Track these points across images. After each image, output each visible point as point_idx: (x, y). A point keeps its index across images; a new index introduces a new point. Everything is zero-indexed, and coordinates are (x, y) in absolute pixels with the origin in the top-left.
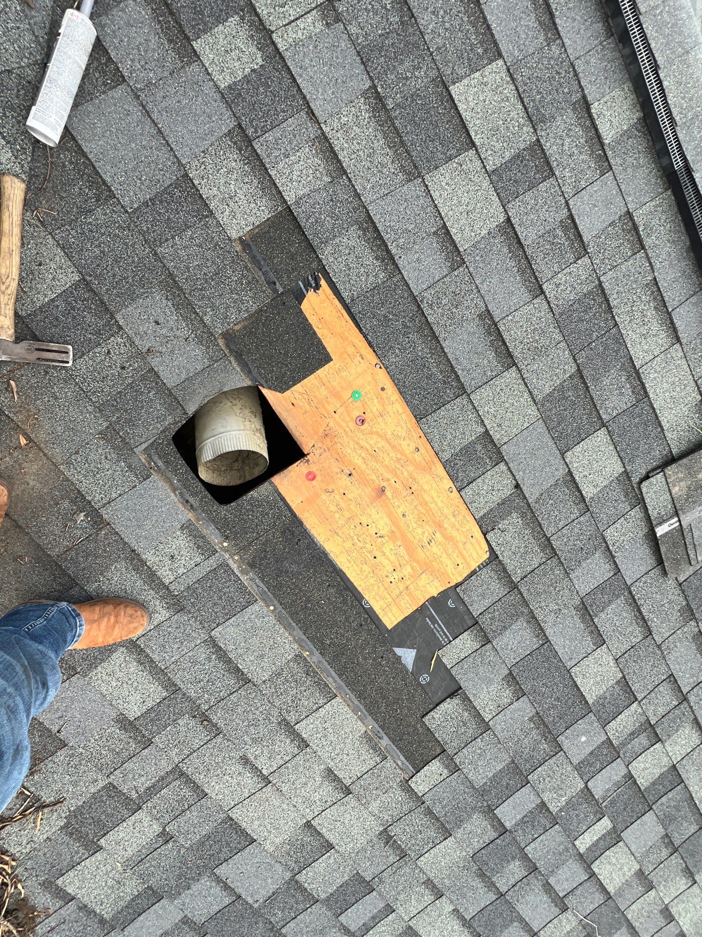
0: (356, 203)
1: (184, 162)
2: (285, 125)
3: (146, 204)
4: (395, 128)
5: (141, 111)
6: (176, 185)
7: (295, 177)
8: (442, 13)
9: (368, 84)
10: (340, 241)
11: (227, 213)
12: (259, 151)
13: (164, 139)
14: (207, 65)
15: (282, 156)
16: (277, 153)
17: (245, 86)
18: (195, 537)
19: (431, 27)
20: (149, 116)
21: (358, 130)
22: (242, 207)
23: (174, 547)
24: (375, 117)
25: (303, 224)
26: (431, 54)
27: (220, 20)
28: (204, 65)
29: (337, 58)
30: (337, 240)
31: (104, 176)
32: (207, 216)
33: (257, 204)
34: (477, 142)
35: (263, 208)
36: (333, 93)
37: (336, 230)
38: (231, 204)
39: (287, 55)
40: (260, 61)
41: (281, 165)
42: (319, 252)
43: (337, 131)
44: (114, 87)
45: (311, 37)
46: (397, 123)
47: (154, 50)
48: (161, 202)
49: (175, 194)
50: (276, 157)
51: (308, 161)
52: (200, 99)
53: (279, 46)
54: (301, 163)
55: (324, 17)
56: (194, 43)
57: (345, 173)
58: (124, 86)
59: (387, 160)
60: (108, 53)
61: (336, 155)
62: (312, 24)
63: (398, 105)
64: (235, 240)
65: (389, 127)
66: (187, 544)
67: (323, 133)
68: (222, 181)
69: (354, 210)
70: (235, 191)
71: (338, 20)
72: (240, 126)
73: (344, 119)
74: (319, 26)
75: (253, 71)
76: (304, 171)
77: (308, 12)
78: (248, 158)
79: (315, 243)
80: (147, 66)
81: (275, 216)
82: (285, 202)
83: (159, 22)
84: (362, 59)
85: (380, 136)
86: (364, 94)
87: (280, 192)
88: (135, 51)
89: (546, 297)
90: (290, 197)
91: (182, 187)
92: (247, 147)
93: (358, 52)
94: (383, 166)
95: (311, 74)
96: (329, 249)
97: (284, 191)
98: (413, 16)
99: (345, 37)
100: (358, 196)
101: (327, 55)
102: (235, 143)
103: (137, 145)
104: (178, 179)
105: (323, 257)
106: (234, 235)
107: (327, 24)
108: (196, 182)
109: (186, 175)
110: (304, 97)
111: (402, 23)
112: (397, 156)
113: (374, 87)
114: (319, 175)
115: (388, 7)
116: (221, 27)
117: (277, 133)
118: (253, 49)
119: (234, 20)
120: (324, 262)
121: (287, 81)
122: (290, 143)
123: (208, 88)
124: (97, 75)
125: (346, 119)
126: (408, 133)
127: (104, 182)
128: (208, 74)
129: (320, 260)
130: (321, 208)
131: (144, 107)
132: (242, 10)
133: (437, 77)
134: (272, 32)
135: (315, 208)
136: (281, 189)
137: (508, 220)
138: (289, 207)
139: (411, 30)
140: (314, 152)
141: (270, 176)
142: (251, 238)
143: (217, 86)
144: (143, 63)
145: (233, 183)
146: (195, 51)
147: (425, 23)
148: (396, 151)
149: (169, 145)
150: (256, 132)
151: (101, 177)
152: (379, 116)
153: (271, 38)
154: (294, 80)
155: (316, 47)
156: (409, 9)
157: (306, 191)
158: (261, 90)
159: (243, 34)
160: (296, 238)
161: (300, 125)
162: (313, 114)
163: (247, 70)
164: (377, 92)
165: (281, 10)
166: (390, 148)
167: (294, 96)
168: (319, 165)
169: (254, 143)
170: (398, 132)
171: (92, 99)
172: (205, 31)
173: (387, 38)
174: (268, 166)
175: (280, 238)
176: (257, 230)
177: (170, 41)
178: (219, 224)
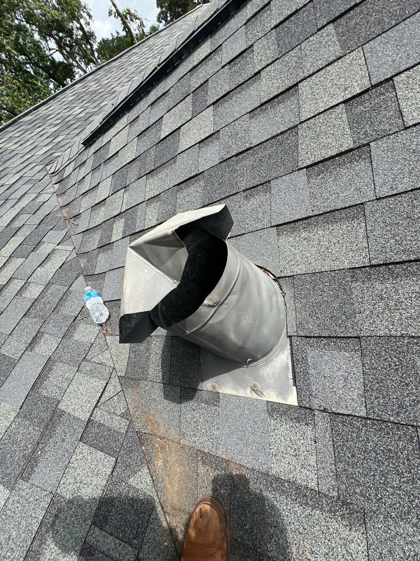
0: (170, 191)
2: (138, 216)
7: (151, 218)
8: (144, 143)
9: (145, 177)
15: (144, 222)
16: (142, 224)
17: (125, 228)
18: (285, 413)
19: (145, 148)
20: (115, 269)
21: (153, 185)
23: (282, 439)
24: (153, 176)
26: (150, 148)
28: (115, 241)
29: (135, 188)
34: (179, 125)
36: (141, 193)
39: (127, 208)
40: (123, 220)
41: (146, 223)
43: (149, 194)
45: (128, 198)
47: (107, 257)
51: (150, 210)
53: (123, 211)
54: (149, 214)
55: (126, 191)
57: (160, 193)
59: (166, 172)
61: (155, 197)
65: (158, 170)
66: (288, 426)
67: (147, 200)
71: (129, 186)
74: (127, 193)
75: (124, 223)
77: (124, 196)
85: (159, 174)
86: (146, 179)
89: (263, 69)
93: (138, 179)
94: (167, 175)
95: (134, 200)
98: (140, 155)
99: (133, 184)
100: (169, 189)
107: (128, 190)
111: (140, 160)
112: (167, 167)
113: (147, 174)
114: (156, 207)
115: (135, 165)
116: (113, 231)
117: (138, 220)
119: (114, 225)
121: (131, 210)
123: (119, 243)
125: (148, 189)
126: (163, 161)
128: (117, 241)
131: (112, 270)
132: (114, 220)
133: (156, 146)
137: (214, 104)
139: (142, 156)
140: (150, 207)
143: (121, 239)
146: (113, 243)
147: (143, 151)
148: (165, 167)
150: (134, 229)
152: (154, 174)
153: (121, 213)
154: (132, 207)
155: (130, 196)
158: (128, 222)
159: (117, 223)
161: (141, 210)
163: (123, 225)
165: (119, 206)
166: (163, 170)
168: (154, 206)
169: (136, 232)
170: (161, 165)
172: (111, 237)
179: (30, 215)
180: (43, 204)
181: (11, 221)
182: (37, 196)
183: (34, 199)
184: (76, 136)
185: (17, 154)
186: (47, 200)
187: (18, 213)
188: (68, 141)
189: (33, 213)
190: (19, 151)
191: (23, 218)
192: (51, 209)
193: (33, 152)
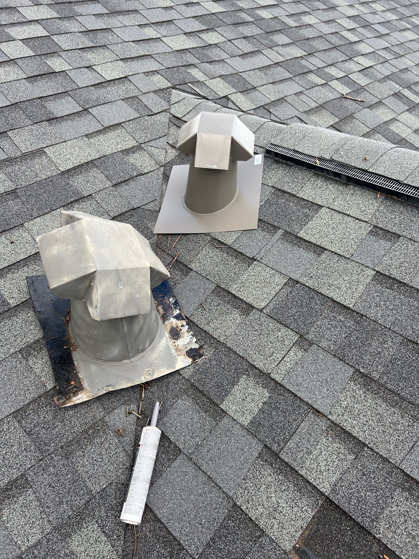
0: (387, 467)
1: (231, 495)
2: (299, 430)
3: (208, 545)
4: (390, 390)
5: (194, 468)
6: (229, 517)
7: (323, 468)
8: (382, 303)
9: (351, 371)
10: (390, 512)
11: (276, 526)
12: (286, 460)
13: (213, 482)
14: (232, 415)
15: (305, 455)
16: (300, 455)
17: (262, 416)
19: (379, 314)
20: (200, 469)
21: (359, 406)
22: (287, 515)
24: (368, 390)
25: (347, 510)
26: (390, 329)
27: (234, 383)
28: (230, 416)
29: (320, 366)
30: (387, 512)
31: (174, 533)
32: (260, 537)
33: (298, 507)
35: (305, 508)
36: (328, 390)
37: (381, 501)
38: (277, 515)
39: (284, 383)
40: (267, 395)
41: (308, 463)
42: (373, 531)
43: (343, 415)
44: (175, 459)
45: (297, 363)
46: (389, 386)
47: (197, 422)
48: (220, 538)
49: (229, 525)
50: (301, 458)
51: (329, 449)
52: (233, 440)
53: (277, 379)
54: (324, 453)
55: (301, 347)
56: (221, 406)
57: (365, 445)
58: (181, 456)
59: (397, 417)
60: (169, 439)
61: (350, 435)
62: (295, 355)
63: (383, 373)
64: (290, 551)
65: (384, 392)
67: (332, 422)
68: (264, 498)
69: (388, 474)
70: (277, 502)
71: (311, 344)
72: (266, 446)
73: (344, 404)
74: (300, 354)
75: (265, 403)
76: (329, 460)
77: (290, 350)
78: (279, 469)
79: (366, 524)
80: (194, 435)
81: (319, 511)
82: (322, 494)
83: (198, 403)
84: (339, 358)
85: (380, 402)
86: (352, 378)
87: (315, 487)
88: (186, 429)
90: (325, 488)
91: (233, 517)
92: (276, 460)
93: (334, 355)
94: (395, 424)
95: (306, 386)
96: (383, 526)
97: (318, 485)
98: (363, 315)
99: (321, 351)
100: (386, 460)
101: (312, 369)
102: (266, 461)
103: (194, 495)
104: (229, 511)
105: (381, 536)
106: (288, 546)
107: (305, 350)
108: (244, 508)
109: (235, 504)
110: (307, 403)
111: (358, 323)
112: (404, 412)
113: (358, 370)
114: (343, 457)
115: (343, 319)
116: (236, 387)
117: (296, 438)
118: (261, 389)
119: (243, 379)
120: (385, 541)
121: (291, 398)
122: (309, 441)
123: (237, 430)
124: (163, 456)
125: (346, 403)
126: (402, 389)
127: (175, 539)
128: (235, 420)
129: (379, 541)
130: (357, 486)
131: (196, 464)
132: (247, 371)
133: (403, 340)
134: (270, 374)
135: (351, 489)
136: (314, 484)
138: (327, 498)
139: (366, 324)
140: (330, 439)
141: (302, 476)
142: (304, 543)
143: (242, 426)
144: (191, 434)
145: (273, 495)
146: (223, 410)
147: (373, 315)
148: (401, 406)
149: (217, 485)
150: (279, 445)
151: (172, 535)
152: (371, 388)
153: (270, 377)
154: (296, 395)
155: (303, 367)
156: (358, 313)
157: (338, 475)
158: (274, 413)
159: (251, 384)
160: (345, 525)
161: (312, 424)
162: (319, 412)
163: (261, 405)
164: (360, 373)
165: (271, 358)
166: (394, 407)
167: (299, 406)
168: (340, 448)
169: (280, 455)
170: (394, 392)
171: (161, 475)
172: (226, 395)
173: (350, 337)
174: (297, 469)
175: (331, 532)
176: (307, 533)
177: (206, 412)
178: (272, 541)
179: (109, 184)
180: (137, 176)
181: (74, 168)
182: (133, 147)
183: (127, 152)
184: (239, 56)
185: (136, 11)
186: (146, 171)
187: (92, 161)
188: (224, 56)
189: (114, 182)
190: (141, 7)
191: (95, 177)
192: (145, 203)
193: (163, 30)
